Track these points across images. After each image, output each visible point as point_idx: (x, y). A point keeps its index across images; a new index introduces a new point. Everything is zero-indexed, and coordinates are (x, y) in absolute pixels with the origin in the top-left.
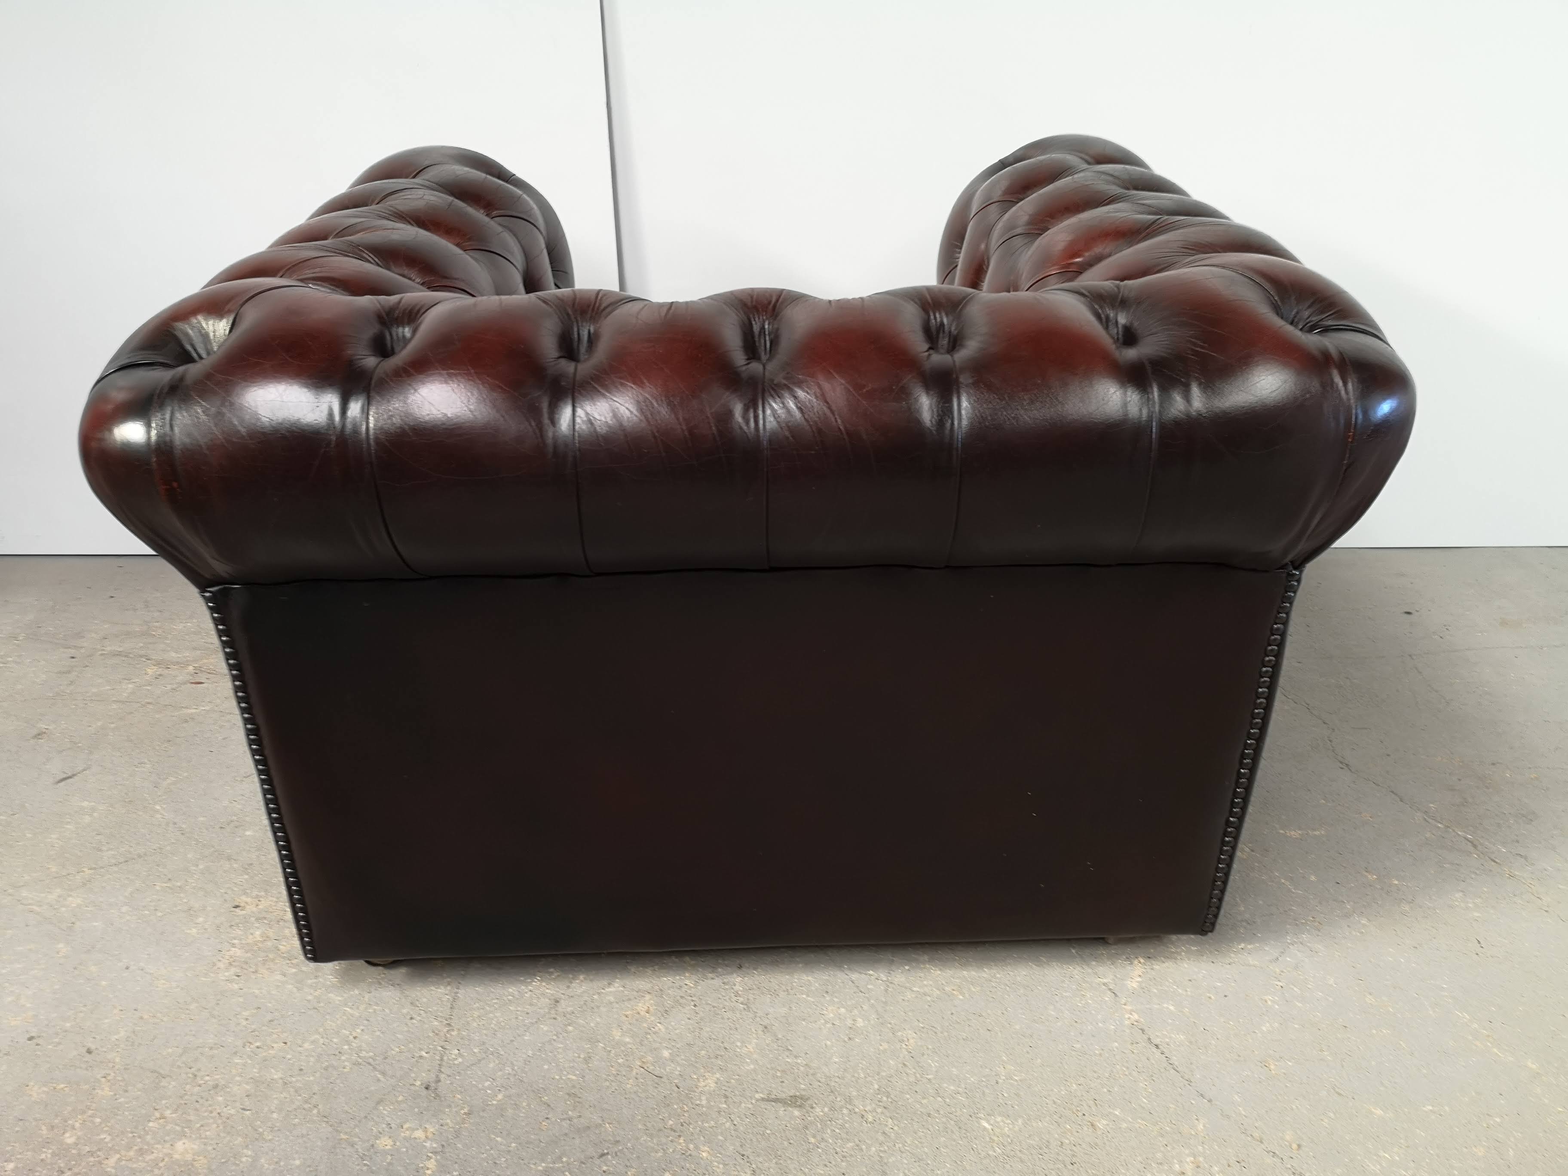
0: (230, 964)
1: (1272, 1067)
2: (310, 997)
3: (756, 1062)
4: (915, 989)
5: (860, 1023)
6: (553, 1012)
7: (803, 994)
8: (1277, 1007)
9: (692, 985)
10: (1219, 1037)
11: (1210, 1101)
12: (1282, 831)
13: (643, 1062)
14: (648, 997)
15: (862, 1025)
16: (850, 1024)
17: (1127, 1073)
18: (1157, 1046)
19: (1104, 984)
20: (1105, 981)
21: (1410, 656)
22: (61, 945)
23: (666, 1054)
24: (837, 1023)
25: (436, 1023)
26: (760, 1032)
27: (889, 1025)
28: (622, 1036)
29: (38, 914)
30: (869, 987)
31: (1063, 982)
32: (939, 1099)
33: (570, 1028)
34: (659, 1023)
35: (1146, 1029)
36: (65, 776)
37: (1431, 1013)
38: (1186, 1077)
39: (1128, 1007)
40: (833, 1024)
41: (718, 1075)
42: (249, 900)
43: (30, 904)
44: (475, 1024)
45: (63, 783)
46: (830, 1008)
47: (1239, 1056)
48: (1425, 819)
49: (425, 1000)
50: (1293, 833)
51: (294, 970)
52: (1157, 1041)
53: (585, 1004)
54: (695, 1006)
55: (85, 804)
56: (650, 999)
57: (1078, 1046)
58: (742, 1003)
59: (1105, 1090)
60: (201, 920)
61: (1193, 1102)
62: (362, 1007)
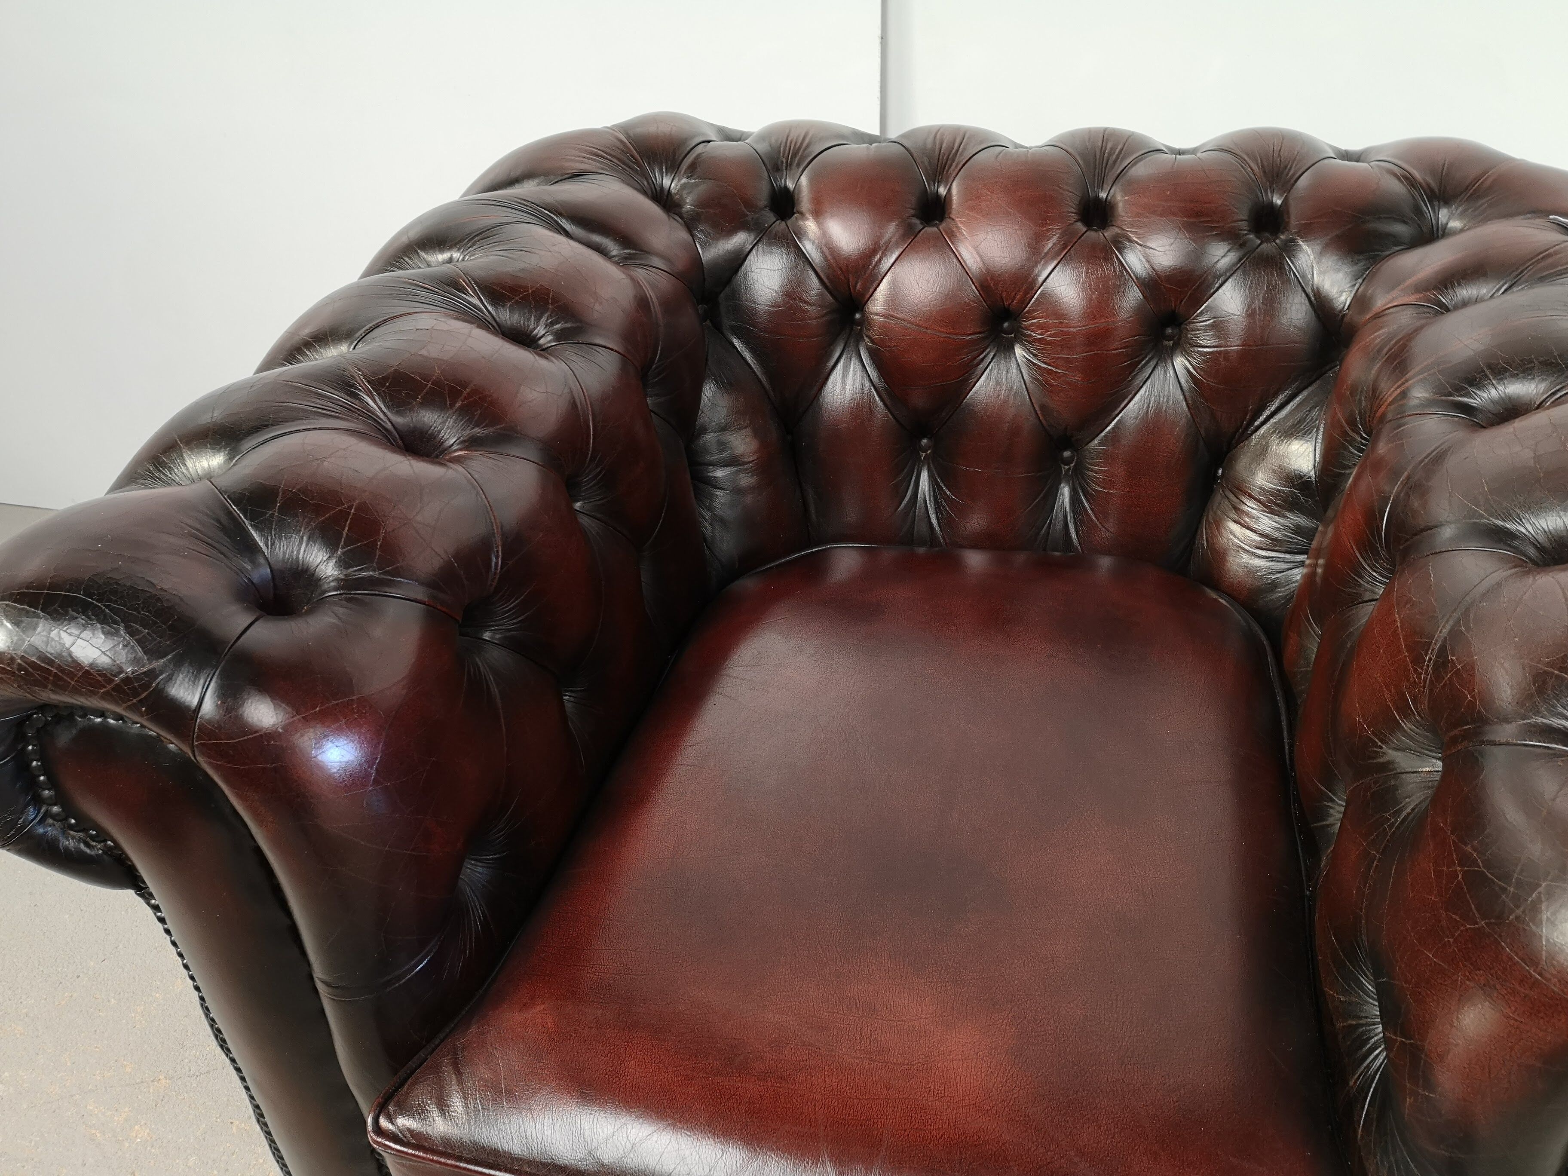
29: (98, 1146)
43: (93, 1126)
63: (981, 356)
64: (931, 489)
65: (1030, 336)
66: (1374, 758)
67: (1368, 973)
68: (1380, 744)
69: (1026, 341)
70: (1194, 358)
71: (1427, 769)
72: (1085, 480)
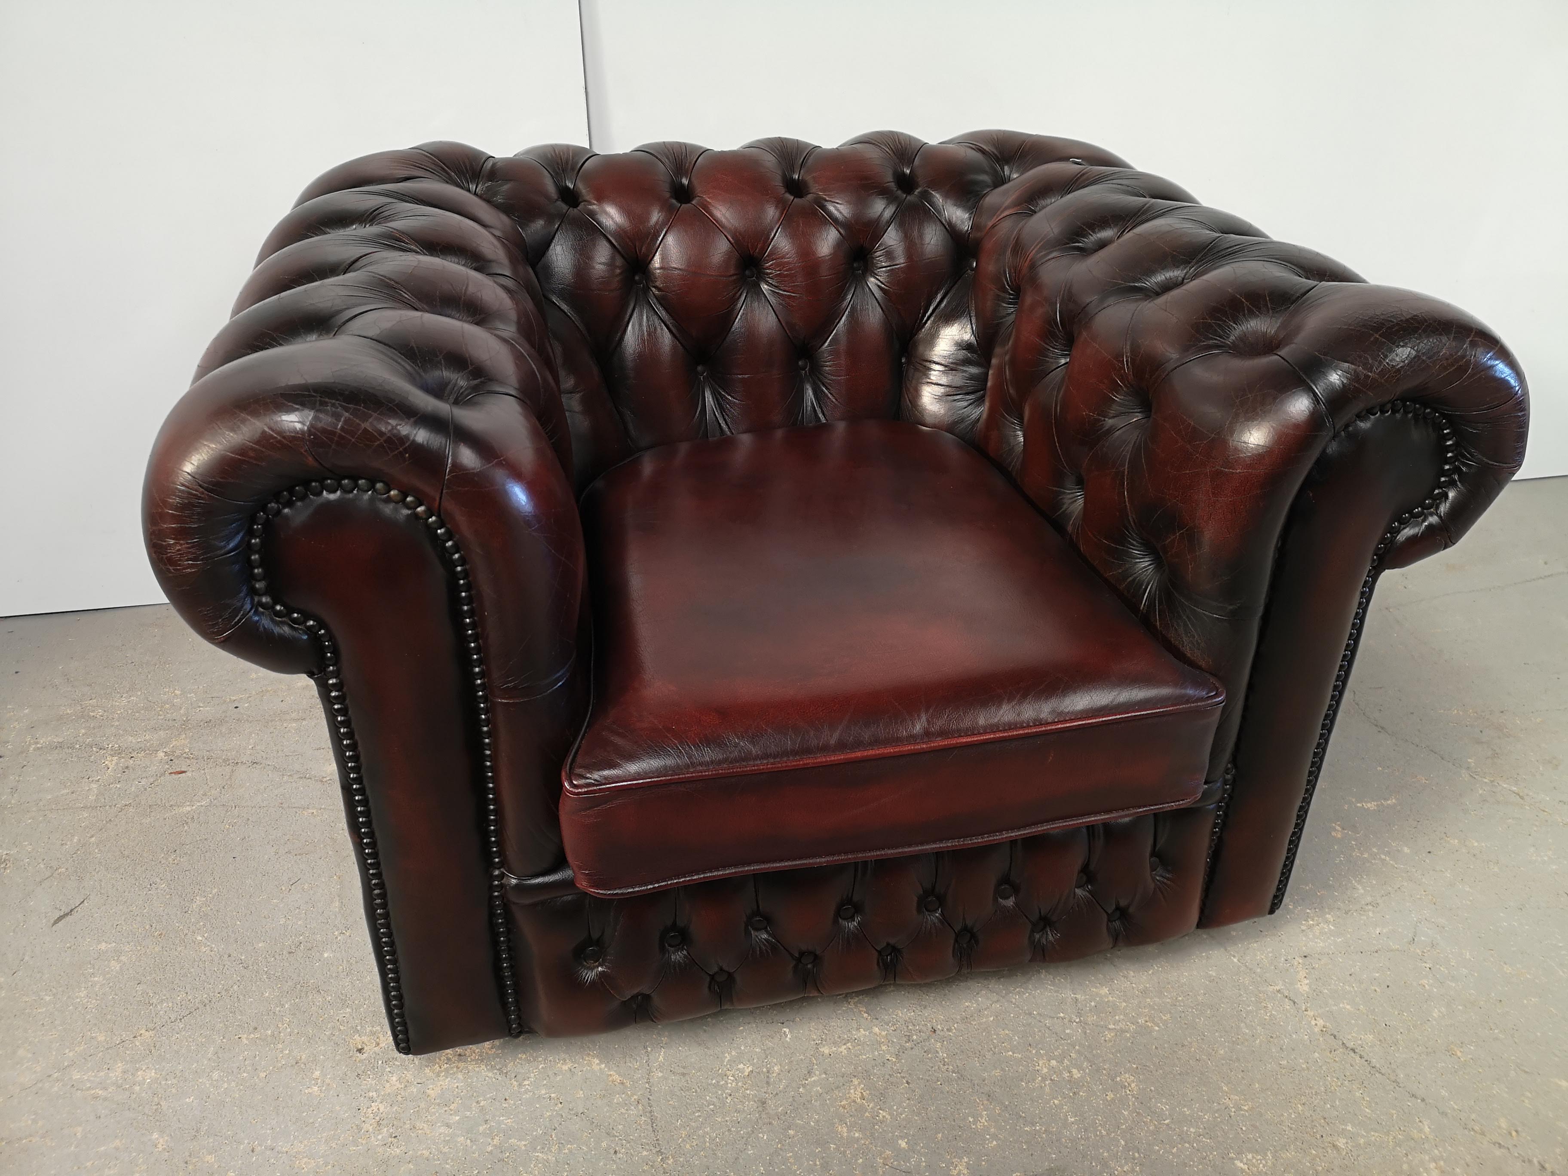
0: (379, 1124)
1: (1459, 1054)
2: (490, 1148)
3: (994, 1137)
4: (1110, 1027)
5: (1076, 1074)
6: (764, 1116)
7: (1008, 1051)
8: (1435, 990)
9: (894, 1060)
10: (1402, 1031)
11: (1423, 1100)
12: (1359, 805)
13: (885, 1159)
14: (856, 1081)
15: (1079, 1075)
16: (1068, 1076)
17: (1339, 1084)
18: (1353, 1050)
19: (1279, 991)
20: (1278, 988)
21: (1387, 609)
22: (155, 1136)
23: (903, 1144)
24: (1054, 1077)
25: (645, 1153)
26: (986, 1102)
27: (1104, 1072)
28: (849, 1131)
29: (105, 1099)
30: (1068, 1031)
31: (1240, 995)
32: (1187, 1145)
33: (791, 1132)
34: (881, 1109)
35: (1336, 1033)
36: (58, 914)
37: (1561, 973)
38: (1393, 1078)
39: (1310, 1013)
40: (1051, 1080)
41: (966, 1160)
42: (365, 1039)
43: (89, 1088)
44: (688, 1146)
45: (60, 924)
46: (1041, 1063)
47: (1427, 1048)
48: (1471, 776)
49: (620, 1127)
50: (1369, 805)
51: (457, 1118)
52: (1351, 1045)
53: (794, 1100)
54: (908, 1083)
55: (103, 946)
56: (859, 1084)
57: (1284, 1062)
58: (953, 1072)
59: (1329, 1106)
60: (317, 1073)
61: (1409, 1104)
62: (554, 1149)
63: (740, 292)
64: (715, 399)
65: (771, 273)
66: (1101, 429)
67: (1134, 542)
68: (1103, 419)
69: (769, 278)
70: (881, 276)
71: (1135, 419)
72: (822, 375)
